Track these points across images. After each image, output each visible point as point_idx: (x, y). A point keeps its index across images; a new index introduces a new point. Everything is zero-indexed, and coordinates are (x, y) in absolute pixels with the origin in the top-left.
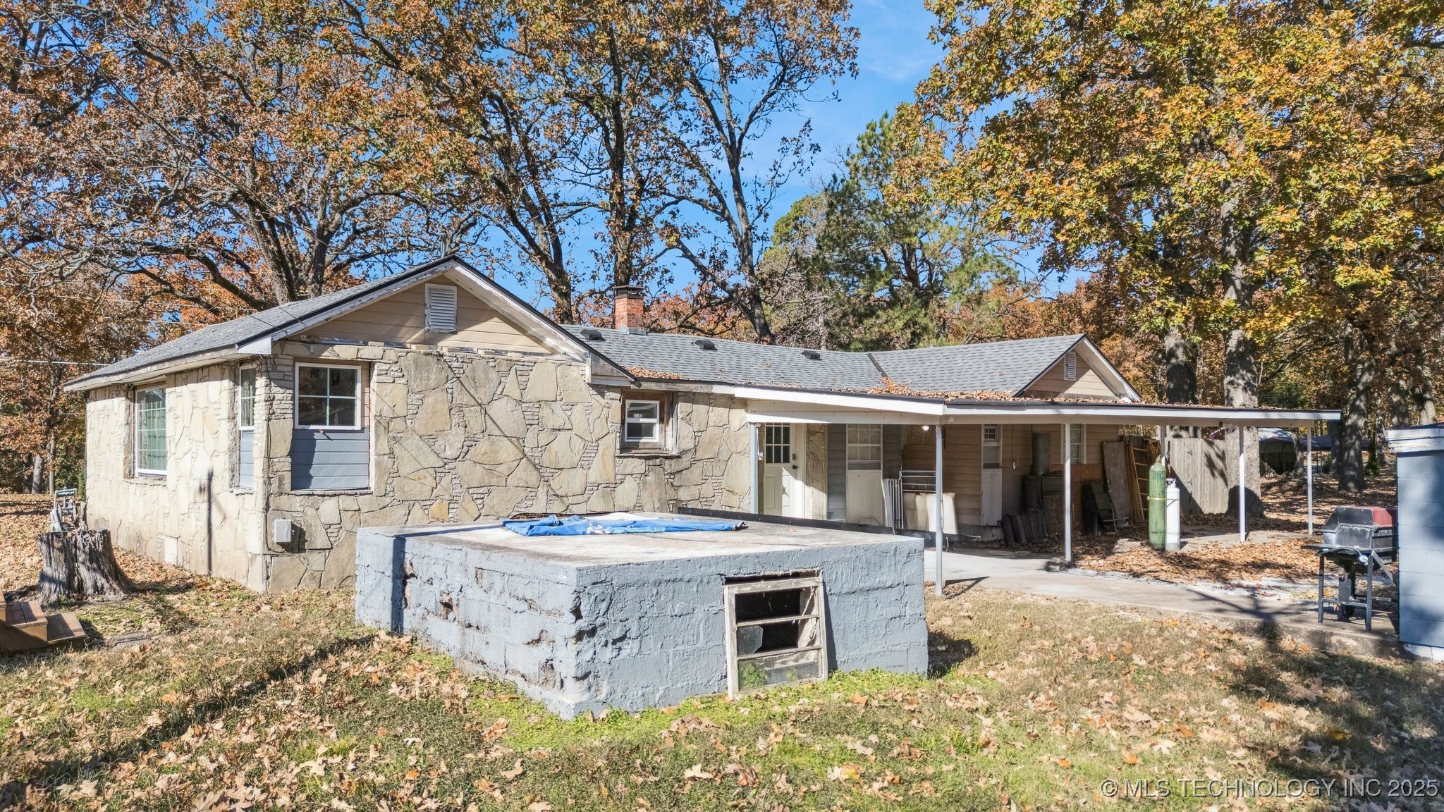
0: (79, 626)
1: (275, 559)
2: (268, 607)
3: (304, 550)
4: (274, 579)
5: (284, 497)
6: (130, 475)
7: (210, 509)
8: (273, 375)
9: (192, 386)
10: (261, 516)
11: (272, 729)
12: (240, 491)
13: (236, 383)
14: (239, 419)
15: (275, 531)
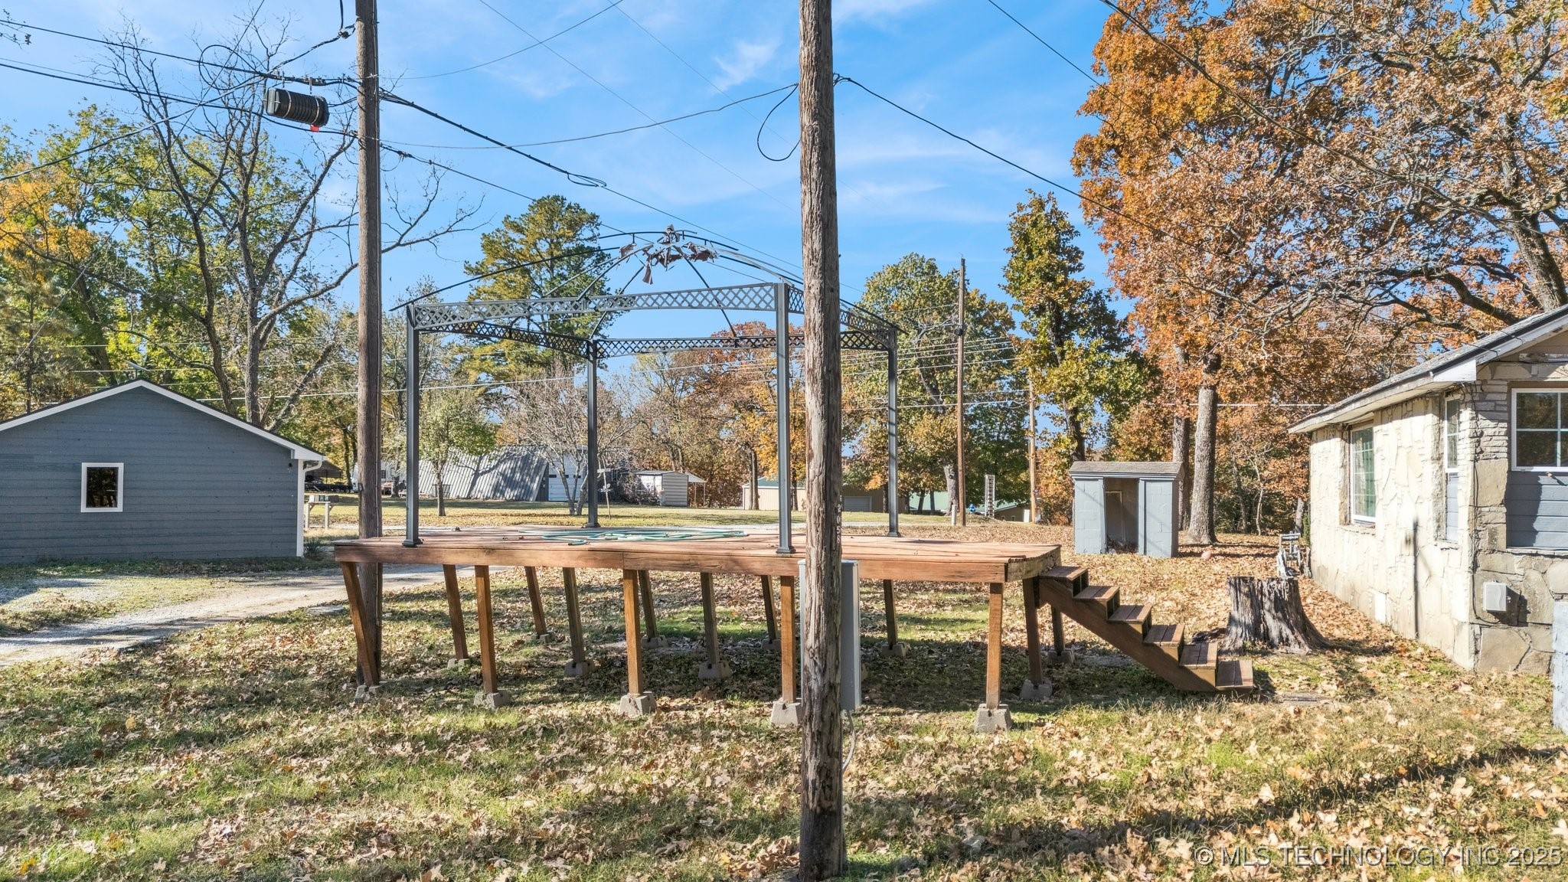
0: (1251, 676)
1: (1486, 631)
2: (1468, 688)
3: (1526, 624)
4: (1485, 655)
5: (1497, 556)
6: (1346, 521)
7: (1415, 564)
8: (1482, 405)
9: (1397, 423)
10: (1465, 579)
11: (1388, 839)
12: (1445, 545)
13: (1441, 417)
14: (1445, 460)
15: (1485, 595)
